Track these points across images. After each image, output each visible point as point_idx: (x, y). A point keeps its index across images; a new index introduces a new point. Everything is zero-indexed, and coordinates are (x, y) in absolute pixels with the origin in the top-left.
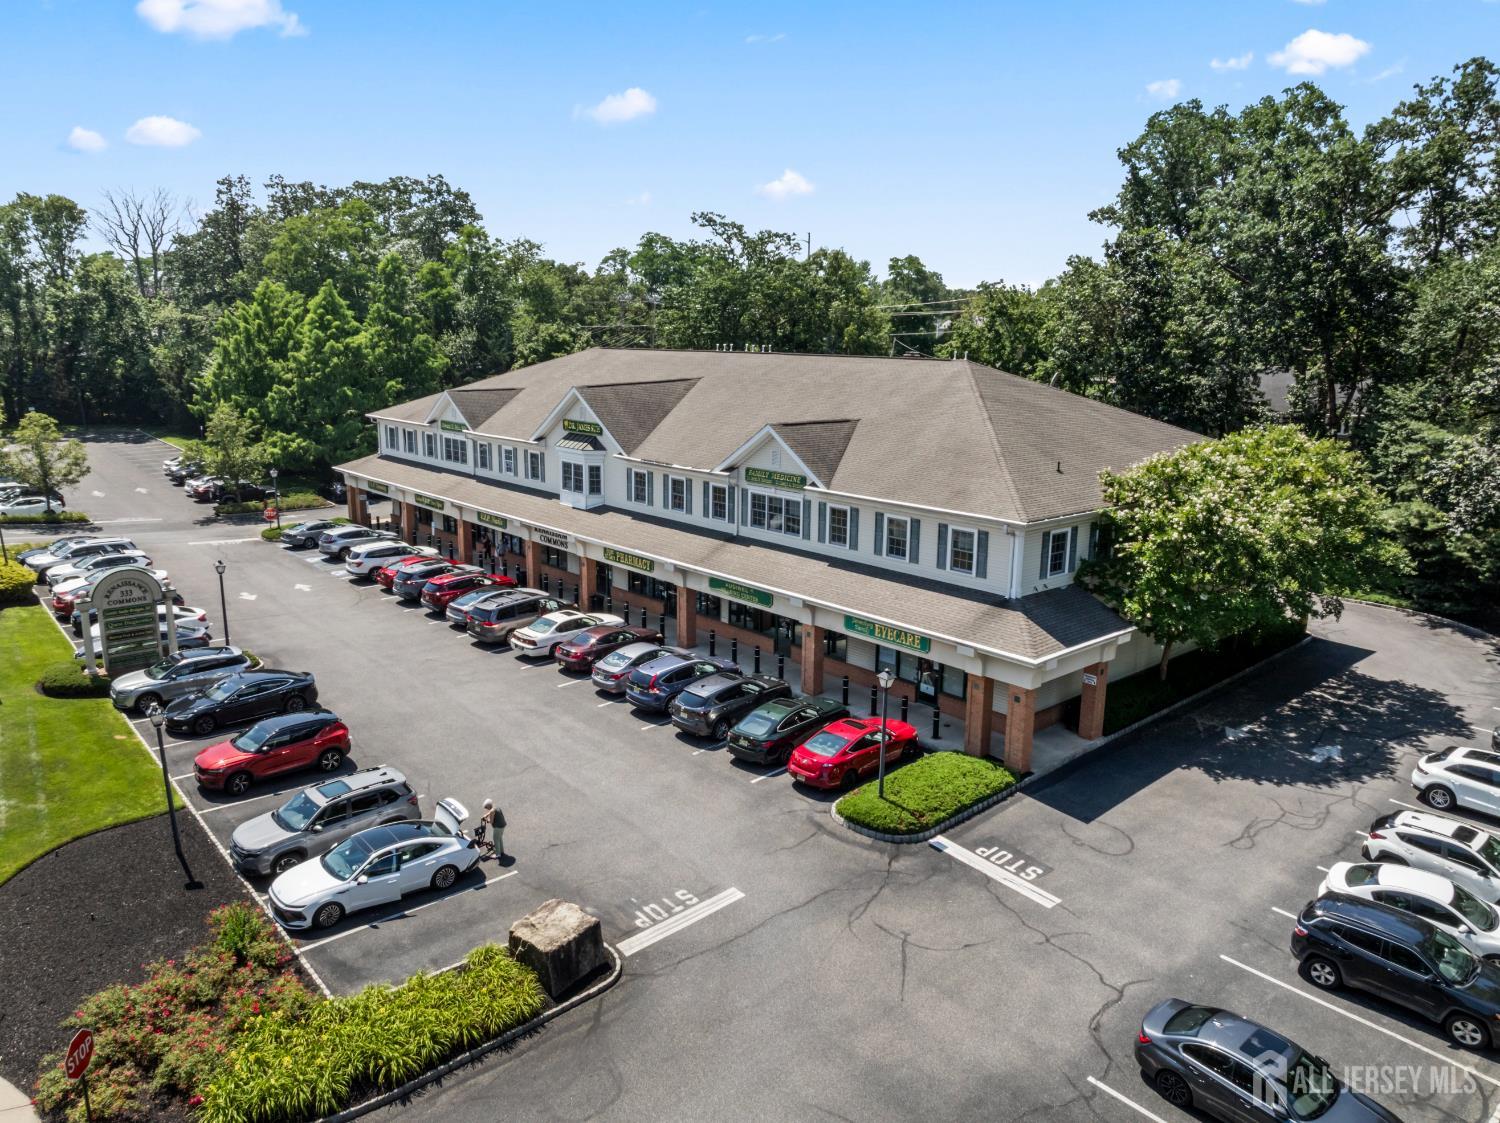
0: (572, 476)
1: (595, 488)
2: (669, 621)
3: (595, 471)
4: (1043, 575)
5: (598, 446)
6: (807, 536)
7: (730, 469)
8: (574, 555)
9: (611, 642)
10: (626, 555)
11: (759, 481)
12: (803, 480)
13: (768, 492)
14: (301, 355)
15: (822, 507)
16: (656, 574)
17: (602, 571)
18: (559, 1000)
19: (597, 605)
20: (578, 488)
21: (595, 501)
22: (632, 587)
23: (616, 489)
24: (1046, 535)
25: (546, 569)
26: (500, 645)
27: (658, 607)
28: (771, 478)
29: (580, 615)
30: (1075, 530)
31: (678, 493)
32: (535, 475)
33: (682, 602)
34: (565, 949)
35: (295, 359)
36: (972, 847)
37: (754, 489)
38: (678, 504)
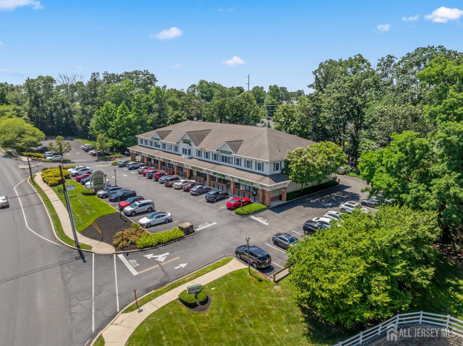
0: (184, 151)
1: (190, 154)
2: (205, 182)
3: (189, 150)
4: (274, 171)
5: (190, 145)
6: (232, 164)
7: (217, 150)
8: (185, 168)
9: (193, 185)
10: (196, 168)
11: (223, 153)
12: (231, 153)
13: (225, 155)
14: (117, 120)
15: (235, 158)
16: (203, 172)
17: (191, 171)
18: (187, 235)
19: (190, 178)
20: (186, 154)
21: (190, 156)
22: (197, 175)
23: (194, 154)
24: (274, 163)
25: (178, 171)
26: (171, 186)
27: (203, 179)
28: (225, 152)
29: (187, 180)
30: (281, 162)
31: (207, 155)
32: (176, 151)
33: (208, 177)
34: (188, 228)
35: (115, 121)
36: (256, 217)
37: (222, 154)
38: (207, 157)
